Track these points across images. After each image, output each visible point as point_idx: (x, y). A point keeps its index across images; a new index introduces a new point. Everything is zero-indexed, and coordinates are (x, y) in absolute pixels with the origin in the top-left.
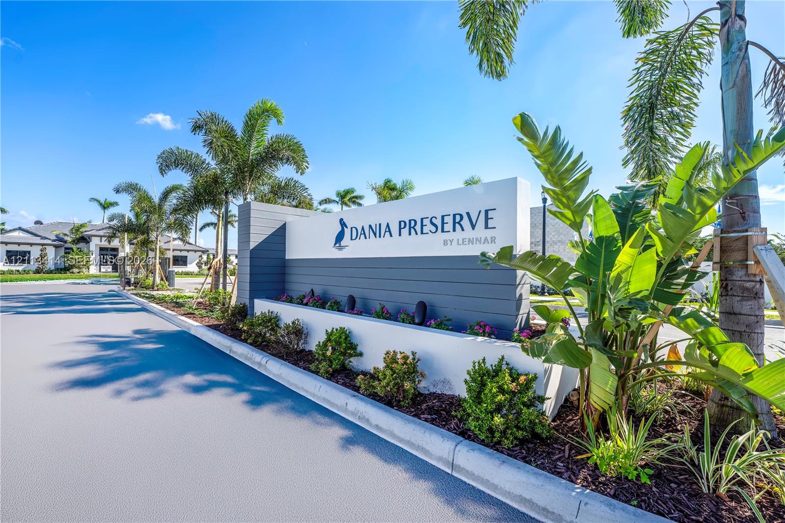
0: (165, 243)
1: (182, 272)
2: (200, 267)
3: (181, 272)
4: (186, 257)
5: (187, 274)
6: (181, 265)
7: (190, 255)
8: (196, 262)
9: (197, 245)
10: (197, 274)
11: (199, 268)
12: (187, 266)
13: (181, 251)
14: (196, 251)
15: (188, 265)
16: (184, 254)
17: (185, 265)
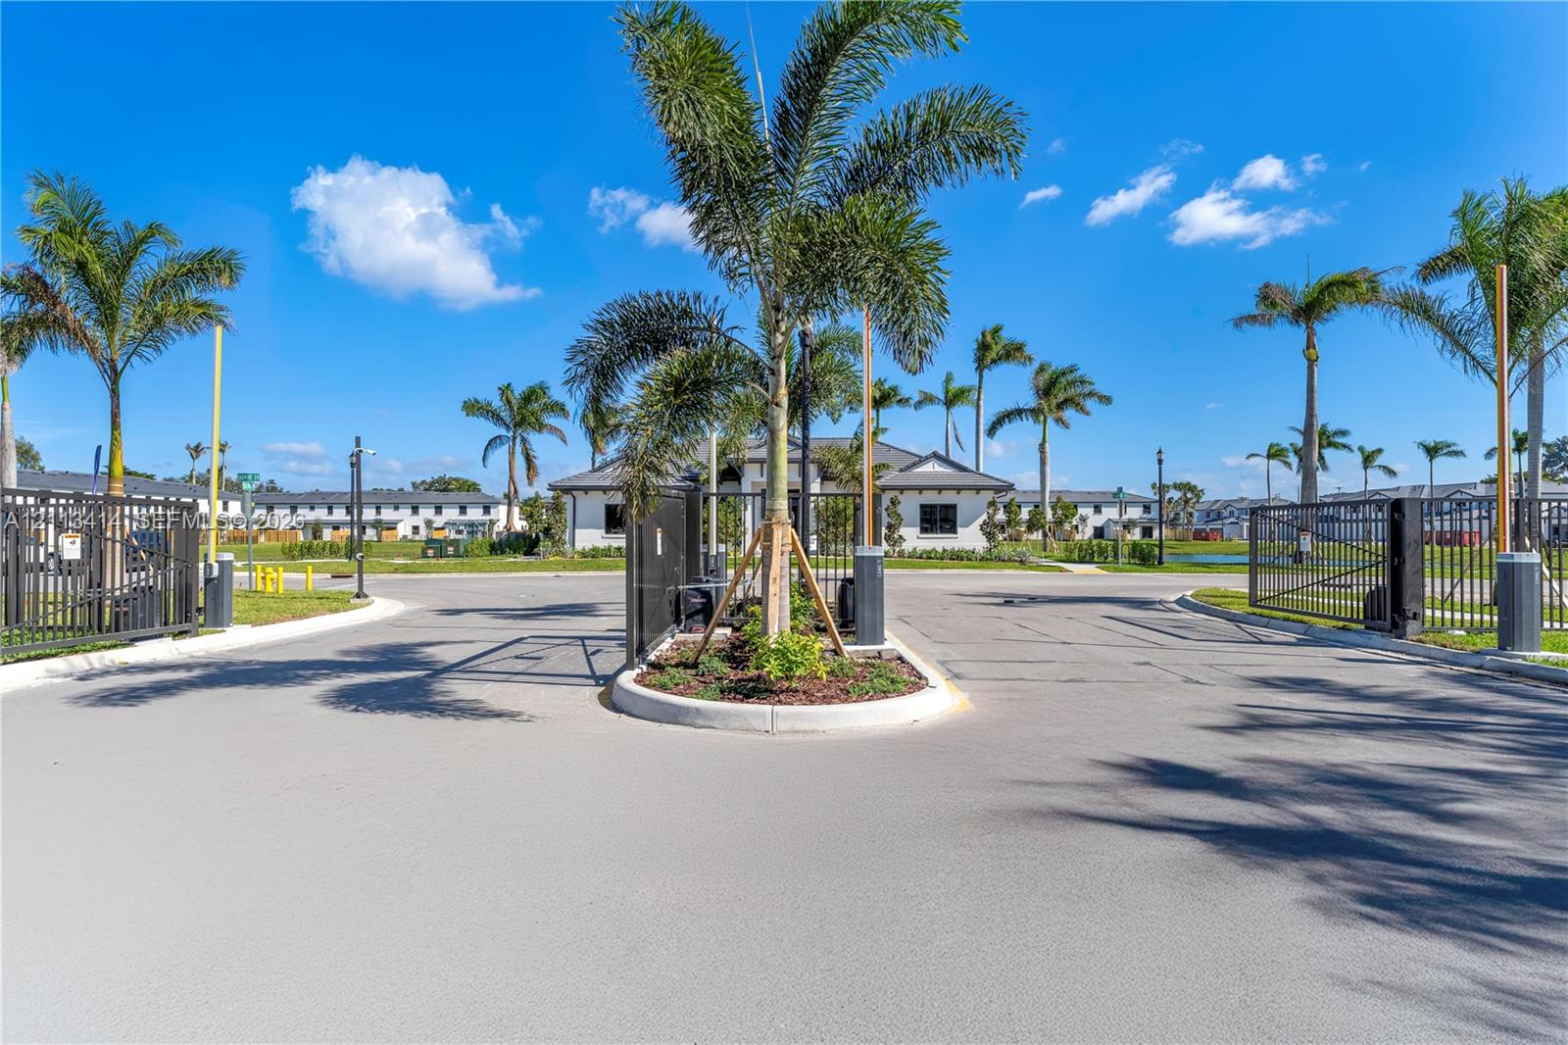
0: (901, 470)
1: (944, 551)
2: (990, 536)
3: (940, 550)
4: (954, 507)
5: (958, 557)
6: (942, 532)
7: (964, 503)
8: (980, 521)
9: (981, 471)
10: (982, 559)
11: (989, 540)
12: (955, 532)
13: (940, 489)
14: (978, 489)
15: (959, 529)
16: (947, 498)
17: (950, 532)
